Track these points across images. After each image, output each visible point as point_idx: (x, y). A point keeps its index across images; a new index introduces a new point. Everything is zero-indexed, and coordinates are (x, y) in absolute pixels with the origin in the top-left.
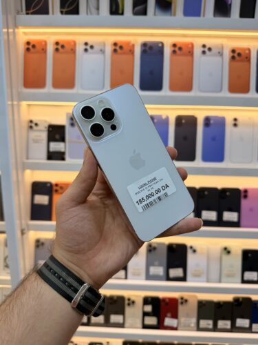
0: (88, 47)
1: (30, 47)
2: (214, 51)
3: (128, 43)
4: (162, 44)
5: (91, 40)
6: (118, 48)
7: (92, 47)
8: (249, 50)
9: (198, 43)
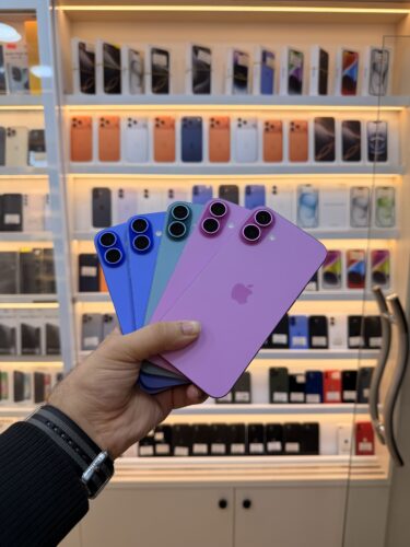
0: (132, 123)
1: (76, 123)
2: (249, 124)
3: (169, 118)
4: (201, 118)
5: (134, 116)
6: (160, 123)
7: (135, 122)
8: (281, 123)
9: (234, 117)
